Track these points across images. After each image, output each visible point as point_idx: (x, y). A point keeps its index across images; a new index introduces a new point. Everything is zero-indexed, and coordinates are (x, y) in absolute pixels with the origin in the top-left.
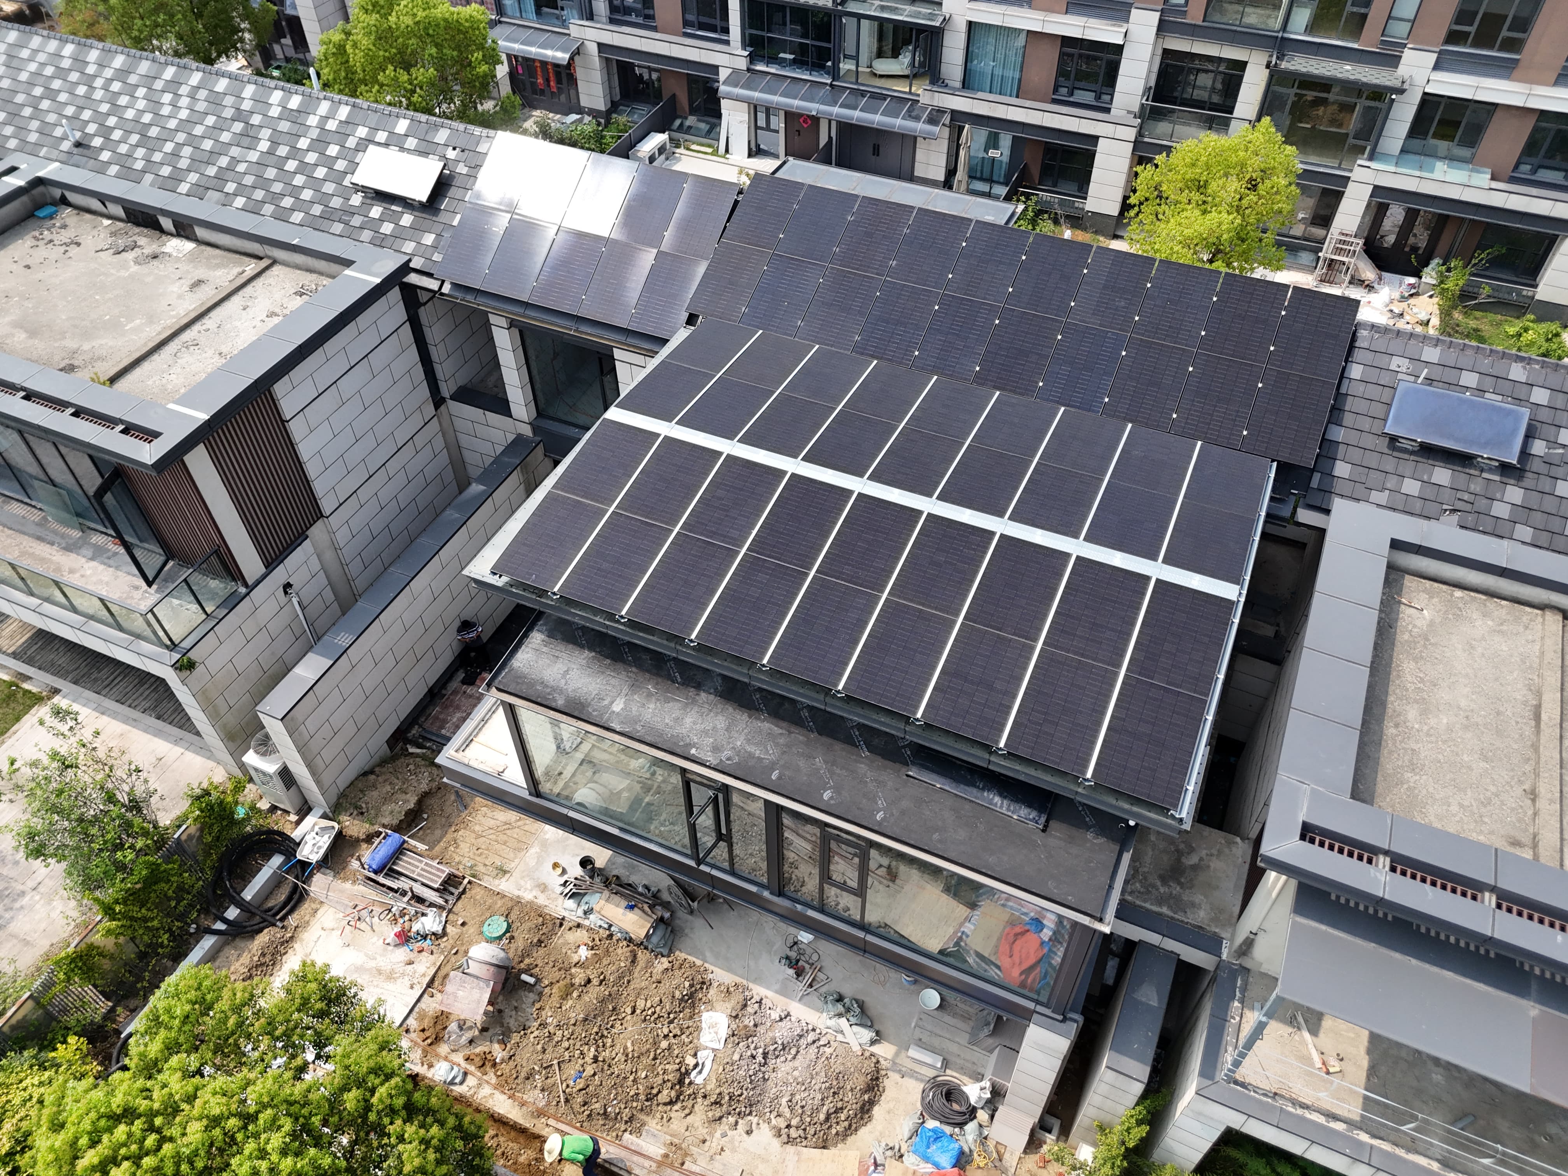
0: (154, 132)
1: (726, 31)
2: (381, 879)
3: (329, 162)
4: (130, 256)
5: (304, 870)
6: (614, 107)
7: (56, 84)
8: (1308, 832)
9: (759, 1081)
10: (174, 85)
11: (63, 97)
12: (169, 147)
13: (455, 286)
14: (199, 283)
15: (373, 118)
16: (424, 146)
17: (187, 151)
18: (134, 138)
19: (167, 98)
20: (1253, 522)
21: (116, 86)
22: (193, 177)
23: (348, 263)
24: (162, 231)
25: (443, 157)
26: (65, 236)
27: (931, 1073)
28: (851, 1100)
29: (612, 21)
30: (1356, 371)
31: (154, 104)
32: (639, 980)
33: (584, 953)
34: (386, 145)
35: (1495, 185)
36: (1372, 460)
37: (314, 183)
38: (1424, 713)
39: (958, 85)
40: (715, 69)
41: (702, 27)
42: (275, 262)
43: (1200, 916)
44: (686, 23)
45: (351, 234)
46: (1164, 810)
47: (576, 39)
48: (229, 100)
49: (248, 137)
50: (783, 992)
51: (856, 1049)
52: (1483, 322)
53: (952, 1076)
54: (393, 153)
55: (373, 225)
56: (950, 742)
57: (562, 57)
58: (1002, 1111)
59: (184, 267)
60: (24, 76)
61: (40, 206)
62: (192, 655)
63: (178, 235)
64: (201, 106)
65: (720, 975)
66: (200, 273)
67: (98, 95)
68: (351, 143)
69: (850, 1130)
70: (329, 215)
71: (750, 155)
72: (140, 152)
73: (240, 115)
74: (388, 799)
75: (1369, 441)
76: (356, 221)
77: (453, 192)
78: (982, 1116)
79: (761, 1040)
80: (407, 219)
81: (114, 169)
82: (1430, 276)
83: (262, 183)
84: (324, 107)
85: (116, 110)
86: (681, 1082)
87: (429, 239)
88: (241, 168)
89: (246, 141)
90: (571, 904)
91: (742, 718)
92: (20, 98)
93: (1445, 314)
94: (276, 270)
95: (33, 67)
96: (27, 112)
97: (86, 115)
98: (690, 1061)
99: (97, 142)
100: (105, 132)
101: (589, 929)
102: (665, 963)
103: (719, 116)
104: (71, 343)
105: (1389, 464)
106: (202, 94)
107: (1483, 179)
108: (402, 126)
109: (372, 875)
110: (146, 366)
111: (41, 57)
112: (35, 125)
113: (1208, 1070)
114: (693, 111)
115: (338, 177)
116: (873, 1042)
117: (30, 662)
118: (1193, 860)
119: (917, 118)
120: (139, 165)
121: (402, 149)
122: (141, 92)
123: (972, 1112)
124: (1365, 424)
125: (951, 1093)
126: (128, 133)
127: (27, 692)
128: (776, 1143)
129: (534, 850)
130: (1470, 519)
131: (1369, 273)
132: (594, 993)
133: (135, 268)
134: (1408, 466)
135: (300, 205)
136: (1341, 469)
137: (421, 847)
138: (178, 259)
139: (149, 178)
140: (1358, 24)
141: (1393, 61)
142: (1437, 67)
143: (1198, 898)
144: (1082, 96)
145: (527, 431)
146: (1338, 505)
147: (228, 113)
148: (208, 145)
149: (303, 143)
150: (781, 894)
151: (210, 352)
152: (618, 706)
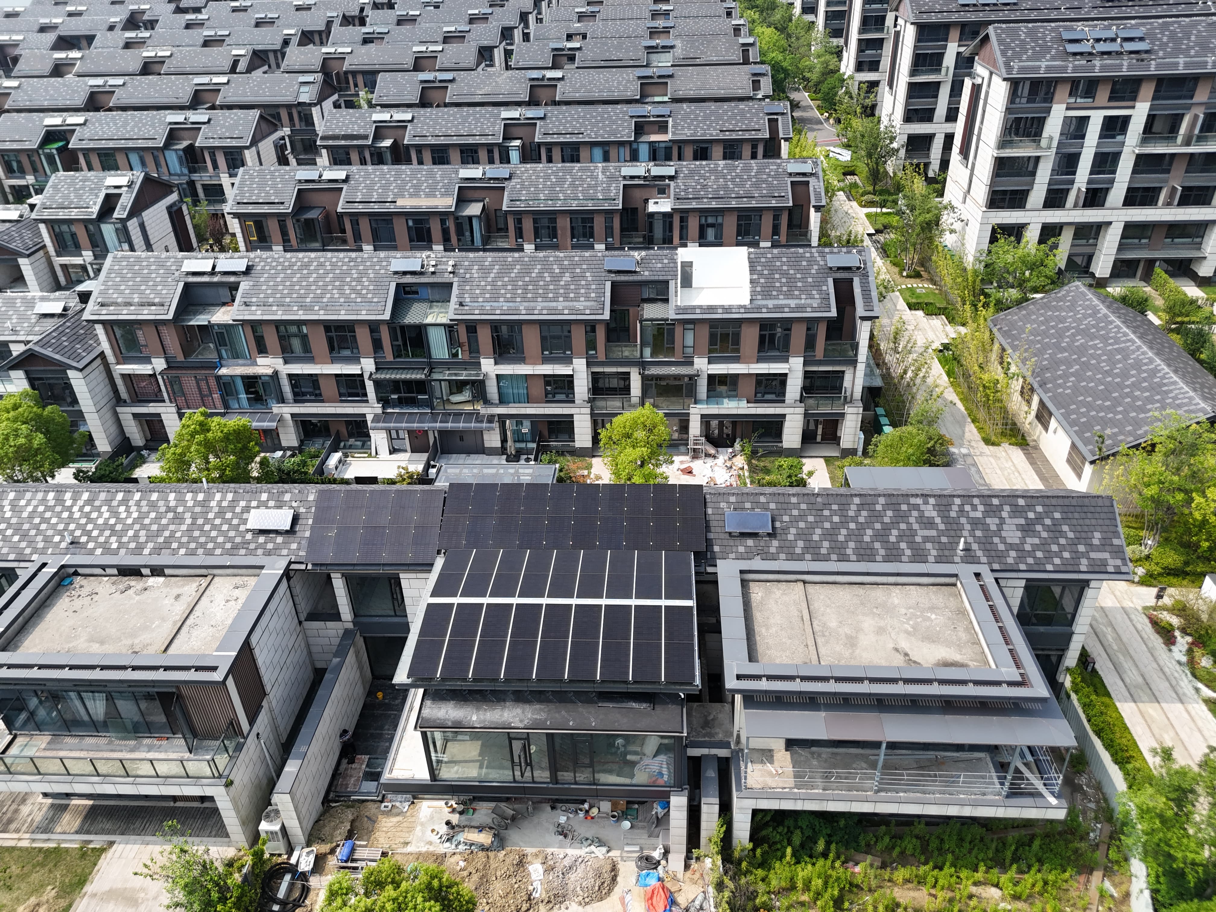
0: (119, 527)
1: (366, 395)
2: (350, 864)
3: (229, 522)
4: (131, 592)
5: (304, 876)
6: (302, 442)
7: (48, 515)
8: (739, 677)
9: (564, 886)
10: (124, 502)
11: (54, 520)
12: (131, 533)
13: (313, 565)
14: (178, 597)
15: (247, 496)
16: (278, 504)
17: (143, 533)
18: (107, 533)
19: (122, 509)
20: (690, 576)
21: (87, 509)
22: (150, 545)
23: (262, 567)
24: (142, 575)
25: (291, 507)
26: (85, 592)
27: (637, 855)
28: (607, 876)
29: (296, 401)
30: (710, 511)
31: (115, 513)
32: (493, 864)
33: (462, 864)
34: (258, 507)
35: (750, 405)
36: (725, 542)
37: (224, 534)
38: (767, 629)
39: (497, 402)
40: (364, 415)
41: (350, 395)
42: (214, 576)
43: (720, 736)
44: (341, 395)
45: (252, 553)
46: (691, 684)
47: (277, 415)
48: (161, 503)
49: (178, 519)
50: (561, 847)
51: (602, 857)
52: (765, 463)
53: (646, 853)
54: (262, 510)
55: (262, 546)
56: (612, 685)
57: (273, 425)
58: (670, 857)
59: (165, 590)
60: (25, 515)
61: (62, 579)
62: (231, 777)
63: (153, 575)
64: (145, 509)
65: (529, 850)
66: (176, 591)
67: (77, 515)
68: (238, 510)
69: (610, 891)
70: (236, 547)
71: (391, 453)
72: (113, 539)
73: (169, 509)
74: (335, 828)
75: (722, 536)
76: (252, 546)
77: (300, 522)
78: (663, 862)
79: (559, 868)
80: (279, 539)
81: (99, 551)
82: (737, 446)
83: (195, 539)
84: (218, 496)
85: (90, 520)
86: (529, 899)
87: (294, 546)
88: (178, 534)
89: (177, 521)
90: (448, 844)
91: (527, 707)
92: (26, 526)
93: (749, 463)
94: (216, 579)
95: (30, 509)
96: (33, 532)
97: (72, 527)
98: (531, 888)
99: (84, 539)
100: (88, 533)
101: (460, 853)
102: (504, 852)
103: (369, 436)
104: (129, 642)
105: (731, 542)
106: (144, 503)
107: (744, 404)
108: (264, 497)
109: (344, 864)
110: (176, 641)
111: (34, 503)
112: (40, 538)
113: (739, 789)
114: (351, 435)
115: (236, 528)
116: (608, 852)
117: (88, 832)
118: (711, 717)
119: (482, 422)
120: (115, 546)
121: (267, 507)
122: (104, 509)
123: (658, 863)
124: (718, 530)
125: (648, 859)
126: (102, 531)
127: (93, 849)
128: (580, 908)
129: (419, 828)
130: (764, 556)
131: (712, 451)
132: (475, 877)
133: (138, 598)
134: (738, 542)
135: (217, 545)
136: (716, 549)
137: (364, 843)
138: (159, 588)
139: (123, 551)
140: (671, 351)
141: (692, 363)
142: (709, 363)
143: (717, 730)
144: (559, 397)
145: (350, 626)
146: (719, 562)
147: (163, 509)
148: (154, 527)
149: (211, 515)
150: (557, 783)
151: (206, 627)
152: (474, 718)
